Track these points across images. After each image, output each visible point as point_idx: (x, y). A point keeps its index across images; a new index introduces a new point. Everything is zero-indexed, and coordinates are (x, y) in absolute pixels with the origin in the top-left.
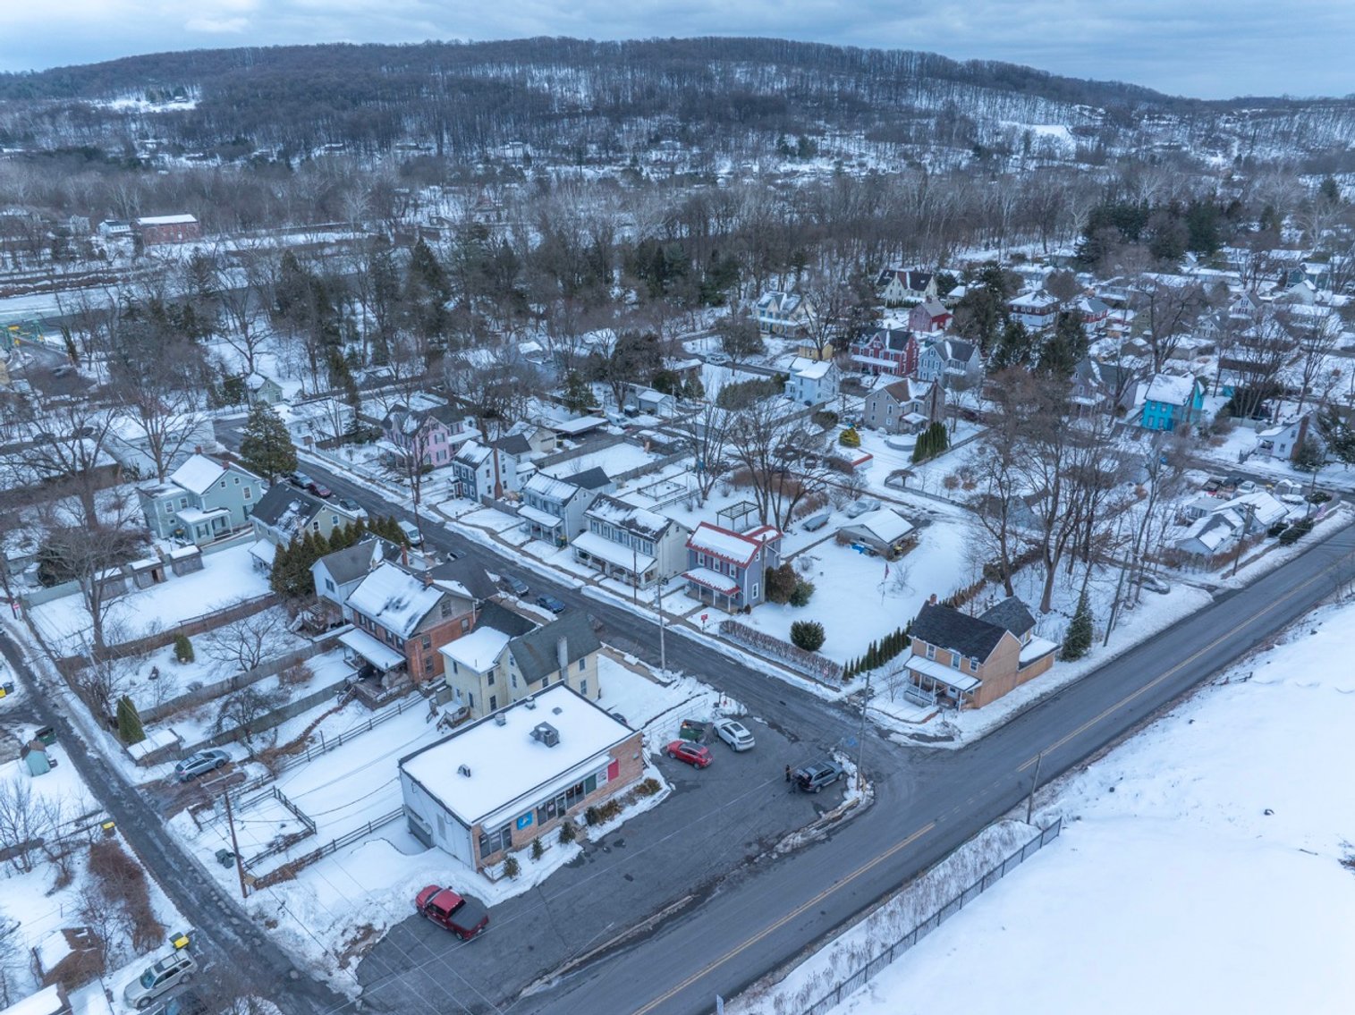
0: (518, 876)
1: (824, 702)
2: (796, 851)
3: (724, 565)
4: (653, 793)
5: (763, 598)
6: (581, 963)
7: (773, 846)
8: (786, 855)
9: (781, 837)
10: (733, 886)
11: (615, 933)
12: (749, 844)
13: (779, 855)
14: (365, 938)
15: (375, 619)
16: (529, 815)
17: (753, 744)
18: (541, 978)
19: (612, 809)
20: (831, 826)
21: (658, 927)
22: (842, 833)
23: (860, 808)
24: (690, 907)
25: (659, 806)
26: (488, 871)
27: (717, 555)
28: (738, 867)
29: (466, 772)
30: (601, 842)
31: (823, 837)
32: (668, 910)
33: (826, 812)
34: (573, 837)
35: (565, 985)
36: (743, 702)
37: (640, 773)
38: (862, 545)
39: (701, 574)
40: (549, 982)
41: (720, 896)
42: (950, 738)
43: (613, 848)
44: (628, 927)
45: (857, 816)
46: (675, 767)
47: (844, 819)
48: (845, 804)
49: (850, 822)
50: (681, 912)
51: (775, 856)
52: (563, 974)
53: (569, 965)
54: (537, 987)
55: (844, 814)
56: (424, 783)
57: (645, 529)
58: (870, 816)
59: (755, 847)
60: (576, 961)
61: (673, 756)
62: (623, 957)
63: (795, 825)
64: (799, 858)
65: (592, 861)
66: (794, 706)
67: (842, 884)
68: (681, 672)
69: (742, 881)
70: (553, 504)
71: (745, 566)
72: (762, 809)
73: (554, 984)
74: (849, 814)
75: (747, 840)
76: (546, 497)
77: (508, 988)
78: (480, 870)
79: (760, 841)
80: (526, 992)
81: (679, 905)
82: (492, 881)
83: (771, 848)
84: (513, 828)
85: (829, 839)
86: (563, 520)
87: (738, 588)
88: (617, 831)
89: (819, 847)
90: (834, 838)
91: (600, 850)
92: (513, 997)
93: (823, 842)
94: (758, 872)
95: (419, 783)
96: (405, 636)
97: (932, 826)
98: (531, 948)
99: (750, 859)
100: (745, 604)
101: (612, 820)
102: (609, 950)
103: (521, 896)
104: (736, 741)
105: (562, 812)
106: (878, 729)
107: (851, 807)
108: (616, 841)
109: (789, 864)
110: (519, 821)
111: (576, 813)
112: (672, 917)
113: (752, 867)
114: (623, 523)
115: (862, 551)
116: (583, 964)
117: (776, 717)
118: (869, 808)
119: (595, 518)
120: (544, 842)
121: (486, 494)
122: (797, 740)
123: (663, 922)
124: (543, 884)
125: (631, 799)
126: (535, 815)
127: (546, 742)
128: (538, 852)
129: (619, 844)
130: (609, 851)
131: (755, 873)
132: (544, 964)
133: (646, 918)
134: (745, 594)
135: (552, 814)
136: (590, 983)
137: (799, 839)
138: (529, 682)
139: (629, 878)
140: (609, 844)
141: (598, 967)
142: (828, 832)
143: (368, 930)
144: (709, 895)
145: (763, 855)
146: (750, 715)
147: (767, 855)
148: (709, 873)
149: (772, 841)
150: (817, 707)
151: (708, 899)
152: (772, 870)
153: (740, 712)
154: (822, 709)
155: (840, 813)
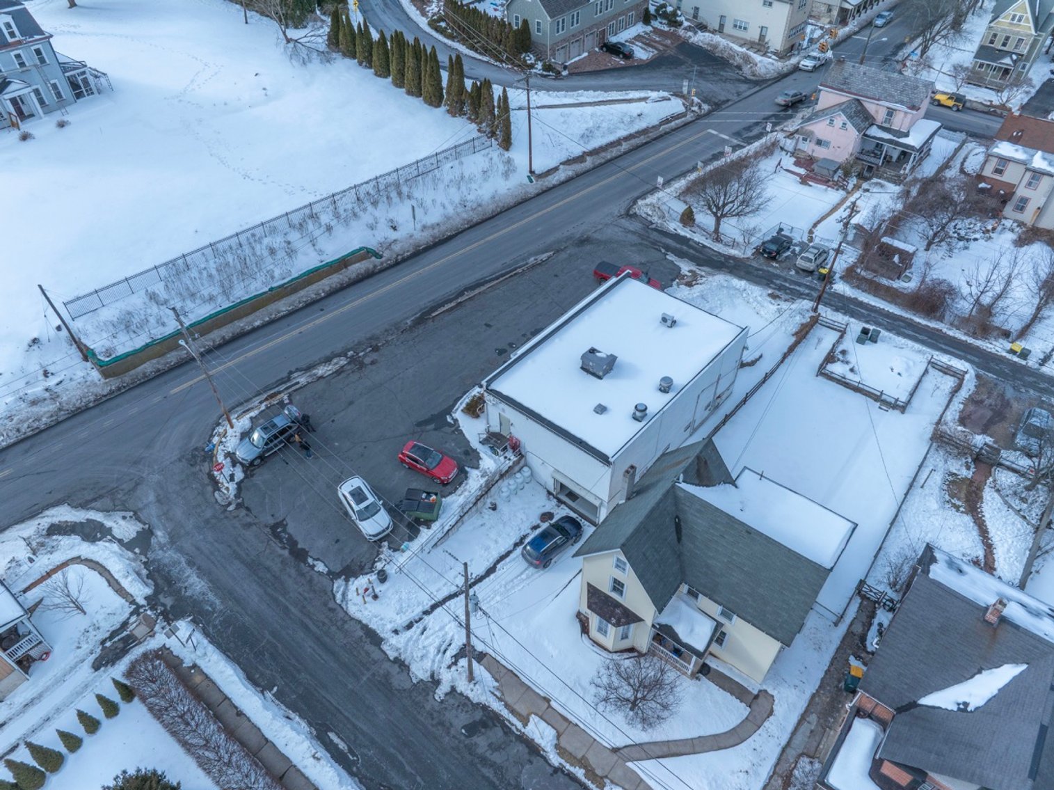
2: (328, 360)
7: (349, 363)
8: (339, 355)
9: (338, 372)
10: (395, 326)
12: (373, 363)
13: (345, 355)
21: (461, 294)
22: (273, 381)
23: (240, 409)
24: (434, 308)
28: (387, 342)
32: (453, 304)
35: (525, 259)
40: (536, 259)
41: (407, 318)
44: (480, 293)
45: (248, 401)
48: (254, 414)
49: (258, 394)
50: (441, 305)
51: (350, 353)
52: (526, 264)
53: (523, 268)
54: (544, 256)
55: (261, 402)
58: (232, 402)
59: (367, 360)
63: (322, 383)
64: (328, 352)
69: (386, 330)
72: (351, 403)
74: (256, 402)
75: (374, 367)
77: (563, 255)
79: (362, 365)
80: (549, 254)
81: (442, 309)
83: (352, 360)
85: (291, 373)
89: (303, 364)
90: (285, 374)
92: (558, 251)
93: (297, 370)
94: (371, 338)
98: (556, 276)
99: (376, 349)
109: (338, 347)
112: (450, 301)
113: (374, 343)
118: (230, 412)
123: (457, 298)
131: (373, 338)
136: (508, 260)
137: (321, 371)
139: (488, 325)
142: (289, 379)
144: (417, 319)
145: (361, 354)
146: (333, 576)
147: (358, 354)
148: (416, 334)
149: (349, 367)
150: (218, 602)
151: (418, 315)
152: (356, 342)
153: (347, 580)
154: (211, 596)
155: (267, 402)
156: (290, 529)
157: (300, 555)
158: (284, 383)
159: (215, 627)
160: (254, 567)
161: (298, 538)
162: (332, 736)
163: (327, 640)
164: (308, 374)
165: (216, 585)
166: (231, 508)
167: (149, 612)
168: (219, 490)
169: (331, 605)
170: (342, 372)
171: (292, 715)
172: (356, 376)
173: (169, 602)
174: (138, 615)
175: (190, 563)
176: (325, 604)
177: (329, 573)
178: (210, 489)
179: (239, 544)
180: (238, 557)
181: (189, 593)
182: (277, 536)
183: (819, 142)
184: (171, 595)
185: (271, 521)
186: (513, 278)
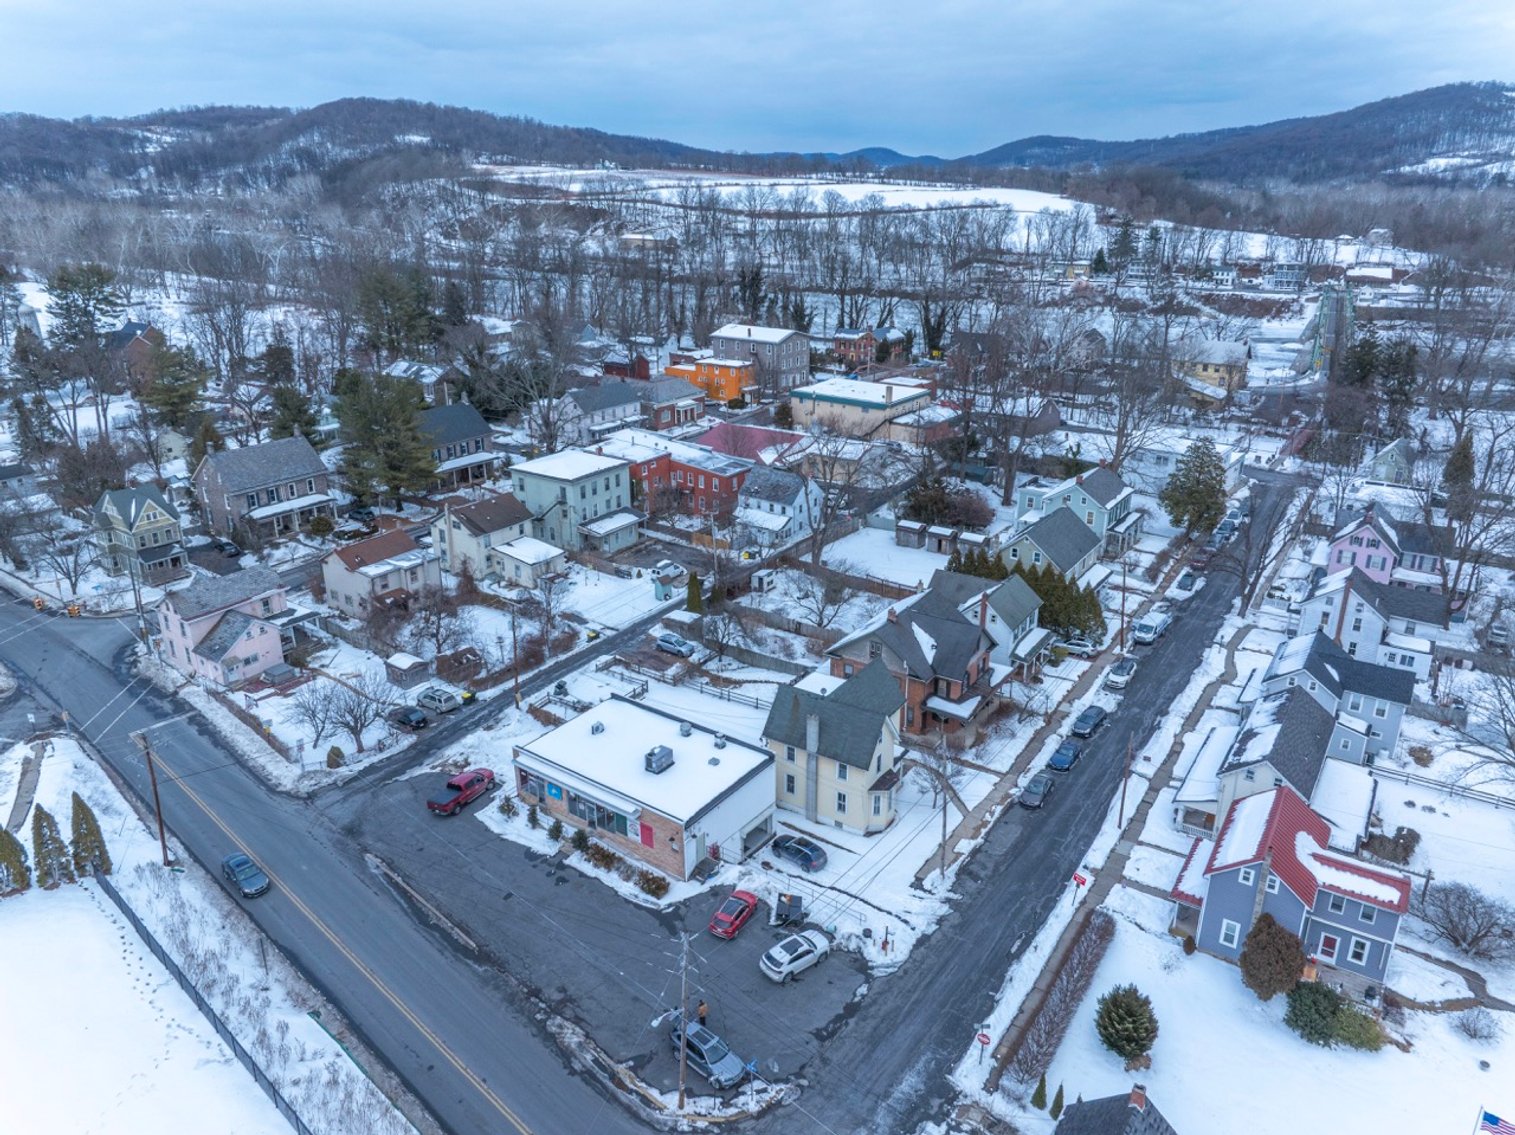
1: (945, 1071)
2: (551, 1039)
9: (578, 1021)
12: (562, 990)
13: (544, 1021)
19: (606, 860)
20: (601, 1075)
21: (436, 927)
22: (589, 1090)
24: (465, 951)
28: (521, 983)
29: (596, 729)
30: (565, 867)
31: (577, 1066)
32: (457, 933)
33: (631, 1067)
35: (373, 877)
40: (378, 867)
41: (475, 972)
44: (438, 908)
45: (628, 1109)
47: (620, 1093)
48: (654, 1093)
49: (615, 1099)
50: (453, 942)
52: (386, 874)
53: (394, 876)
54: (373, 861)
55: (631, 1091)
59: (557, 997)
60: (399, 880)
62: (397, 908)
63: (601, 1033)
64: (534, 1041)
65: (534, 866)
67: (482, 1088)
68: (957, 896)
69: (496, 988)
73: (374, 871)
74: (630, 1099)
77: (376, 844)
79: (567, 1000)
80: (369, 857)
81: (463, 938)
83: (555, 1011)
84: (546, 787)
85: (573, 1072)
88: (582, 875)
89: (556, 1063)
90: (577, 1079)
91: (552, 869)
92: (365, 850)
93: (568, 1067)
94: (512, 1002)
98: (420, 850)
99: (535, 993)
103: (488, 830)
107: (646, 1101)
112: (446, 936)
113: (523, 996)
116: (396, 885)
123: (442, 930)
125: (629, 874)
131: (509, 997)
132: (400, 861)
136: (370, 893)
137: (573, 1040)
143: (464, 765)
145: (543, 1005)
146: (869, 979)
147: (542, 1009)
148: (511, 958)
149: (569, 1012)
150: (923, 1059)
151: (470, 962)
153: (872, 968)
154: (920, 1066)
155: (631, 1086)
156: (822, 1024)
157: (851, 1009)
158: (593, 1076)
159: (950, 1053)
160: (874, 1041)
161: (832, 1015)
162: (1013, 950)
163: (936, 969)
164: (577, 1053)
165: (906, 1064)
166: (804, 1082)
167: (953, 1116)
168: (779, 1102)
169: (901, 973)
170: (577, 1017)
171: (1008, 977)
172: (586, 1003)
173: (936, 1102)
174: (959, 1124)
175: (887, 1095)
176: (901, 978)
177: (867, 981)
178: (780, 1111)
179: (851, 1061)
180: (868, 1056)
181: (922, 1087)
182: (831, 1035)
183: (247, 662)
184: (928, 1104)
185: (815, 1042)
186: (412, 883)
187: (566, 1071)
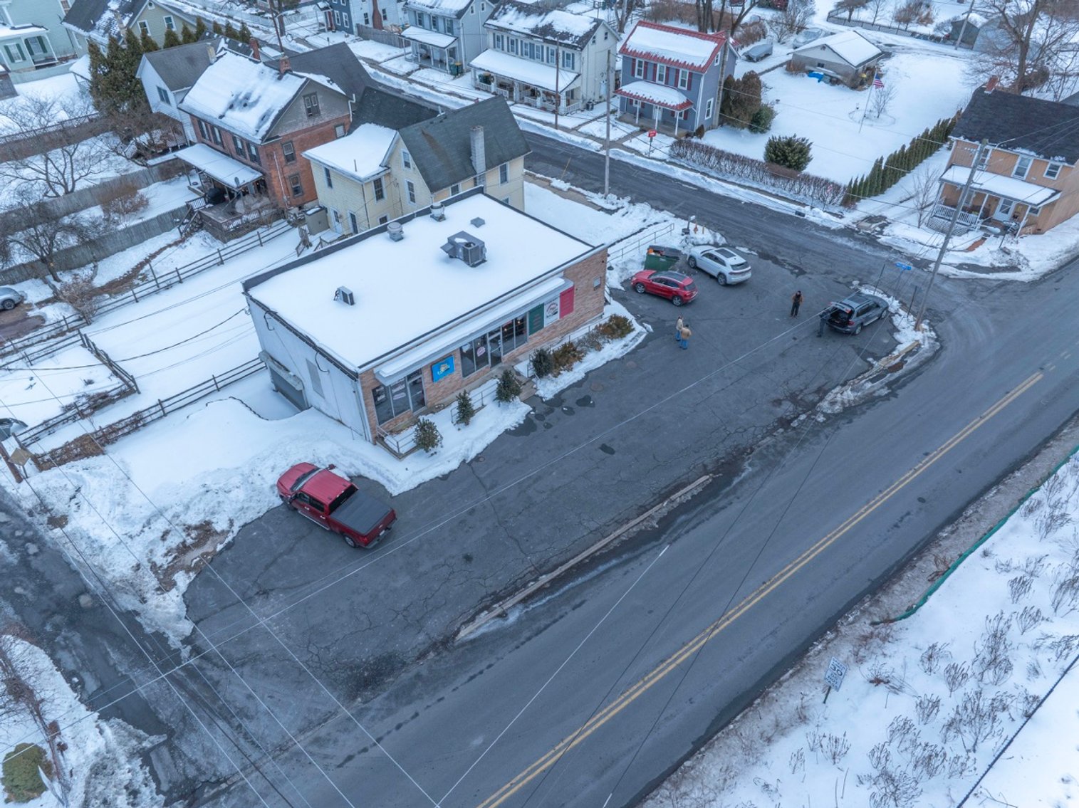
0: (437, 449)
1: (827, 229)
2: (850, 411)
3: (671, 73)
4: (622, 335)
5: (716, 120)
6: (552, 581)
7: (814, 405)
8: (837, 416)
9: (822, 392)
10: (771, 461)
11: (600, 533)
12: (778, 402)
13: (827, 416)
14: (199, 543)
15: (217, 122)
16: (447, 359)
17: (748, 275)
18: (488, 608)
19: (569, 355)
20: (890, 377)
21: (667, 522)
22: (910, 386)
23: (924, 354)
24: (710, 492)
25: (634, 351)
26: (390, 440)
27: (662, 60)
28: (771, 435)
29: (346, 298)
30: (559, 399)
31: (885, 392)
32: (676, 498)
33: (877, 358)
34: (517, 392)
35: (530, 618)
36: (719, 230)
37: (600, 310)
38: (821, 71)
39: (640, 89)
40: (503, 615)
41: (754, 475)
42: (1013, 268)
43: (576, 407)
44: (620, 523)
46: (646, 303)
47: (905, 368)
48: (901, 348)
49: (916, 372)
50: (697, 500)
51: (821, 419)
52: (524, 601)
53: (533, 587)
54: (485, 624)
55: (904, 361)
56: (283, 313)
57: (566, 35)
59: (788, 406)
60: (544, 579)
61: (640, 289)
62: (620, 571)
63: (838, 375)
64: (859, 422)
65: (548, 426)
66: (788, 233)
67: (936, 457)
68: (629, 198)
69: (782, 454)
70: (444, 18)
71: (701, 70)
72: (783, 355)
73: (512, 618)
74: (911, 362)
75: (774, 396)
76: (435, 11)
77: (436, 626)
78: (379, 440)
79: (793, 398)
80: (465, 633)
81: (693, 488)
82: (399, 456)
83: (812, 407)
84: (426, 377)
85: (893, 394)
86: (457, 38)
87: (688, 103)
88: (579, 384)
89: (882, 407)
90: (900, 393)
91: (557, 410)
92: (445, 642)
93: (886, 398)
94: (801, 441)
95: (274, 315)
96: (257, 139)
97: (1038, 377)
98: (468, 558)
99: (785, 423)
100: (697, 126)
101: (570, 369)
102: (594, 560)
103: (445, 477)
104: (727, 270)
105: (497, 360)
106: (911, 258)
107: (910, 353)
108: (581, 397)
109: (845, 429)
110: (434, 367)
111: (517, 361)
112: (685, 507)
113: (790, 433)
114: (536, 30)
115: (820, 78)
116: (556, 583)
117: (767, 247)
118: (936, 355)
119: (500, 29)
120: (475, 398)
121: (363, 23)
122: (802, 272)
123: (673, 514)
124: (477, 458)
125: (593, 342)
126: (457, 361)
127: (466, 260)
128: (466, 413)
129: (584, 402)
130: (571, 412)
131: (797, 441)
132: (492, 584)
133: (643, 509)
134: (698, 111)
135: (482, 361)
136: (573, 617)
137: (849, 395)
138: (434, 188)
139: (607, 450)
140: (571, 402)
141: (582, 587)
142: (889, 385)
143: (205, 530)
144: (737, 474)
145: (803, 417)
146: (730, 246)
147: (808, 417)
148: (728, 443)
149: (811, 398)
150: (817, 234)
151: (736, 481)
152: (822, 436)
155: (898, 360)
157: (767, 257)
164: (865, 392)
166: (856, 282)
167: (869, 232)
169: (723, 232)
170: (817, 392)
172: (793, 387)
174: (876, 231)
176: (728, 232)
177: (734, 247)
179: (827, 261)
180: (821, 255)
182: (796, 267)
185: (808, 276)
186: (554, 560)
187: (893, 399)
